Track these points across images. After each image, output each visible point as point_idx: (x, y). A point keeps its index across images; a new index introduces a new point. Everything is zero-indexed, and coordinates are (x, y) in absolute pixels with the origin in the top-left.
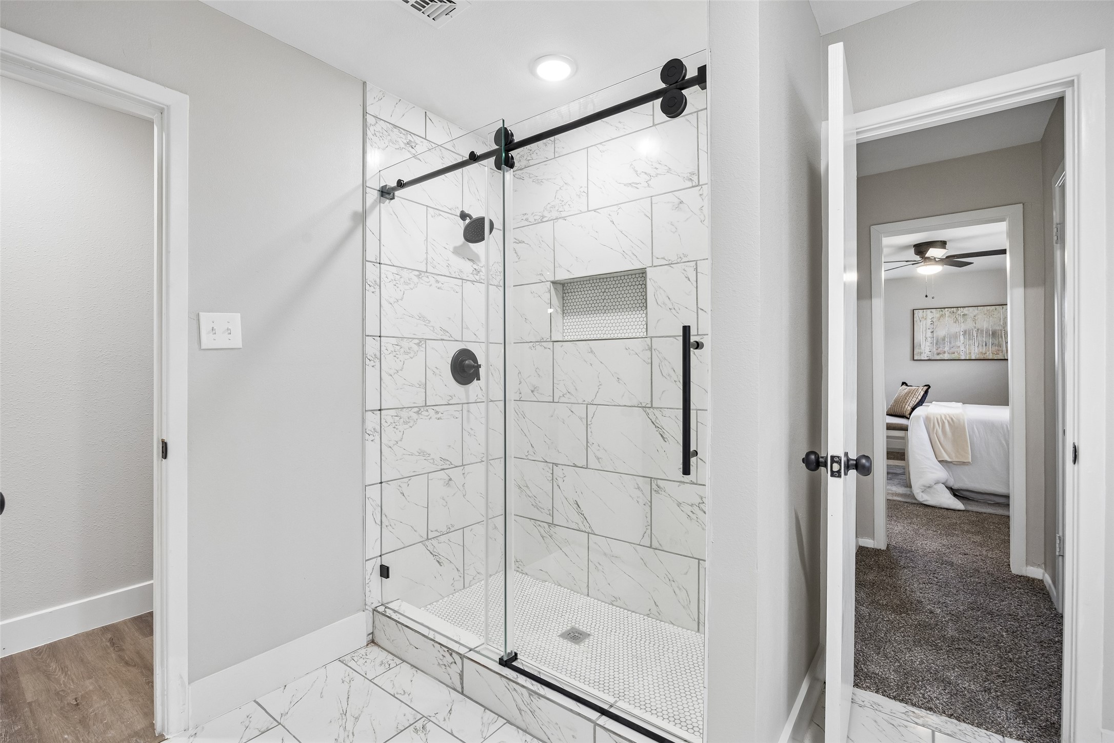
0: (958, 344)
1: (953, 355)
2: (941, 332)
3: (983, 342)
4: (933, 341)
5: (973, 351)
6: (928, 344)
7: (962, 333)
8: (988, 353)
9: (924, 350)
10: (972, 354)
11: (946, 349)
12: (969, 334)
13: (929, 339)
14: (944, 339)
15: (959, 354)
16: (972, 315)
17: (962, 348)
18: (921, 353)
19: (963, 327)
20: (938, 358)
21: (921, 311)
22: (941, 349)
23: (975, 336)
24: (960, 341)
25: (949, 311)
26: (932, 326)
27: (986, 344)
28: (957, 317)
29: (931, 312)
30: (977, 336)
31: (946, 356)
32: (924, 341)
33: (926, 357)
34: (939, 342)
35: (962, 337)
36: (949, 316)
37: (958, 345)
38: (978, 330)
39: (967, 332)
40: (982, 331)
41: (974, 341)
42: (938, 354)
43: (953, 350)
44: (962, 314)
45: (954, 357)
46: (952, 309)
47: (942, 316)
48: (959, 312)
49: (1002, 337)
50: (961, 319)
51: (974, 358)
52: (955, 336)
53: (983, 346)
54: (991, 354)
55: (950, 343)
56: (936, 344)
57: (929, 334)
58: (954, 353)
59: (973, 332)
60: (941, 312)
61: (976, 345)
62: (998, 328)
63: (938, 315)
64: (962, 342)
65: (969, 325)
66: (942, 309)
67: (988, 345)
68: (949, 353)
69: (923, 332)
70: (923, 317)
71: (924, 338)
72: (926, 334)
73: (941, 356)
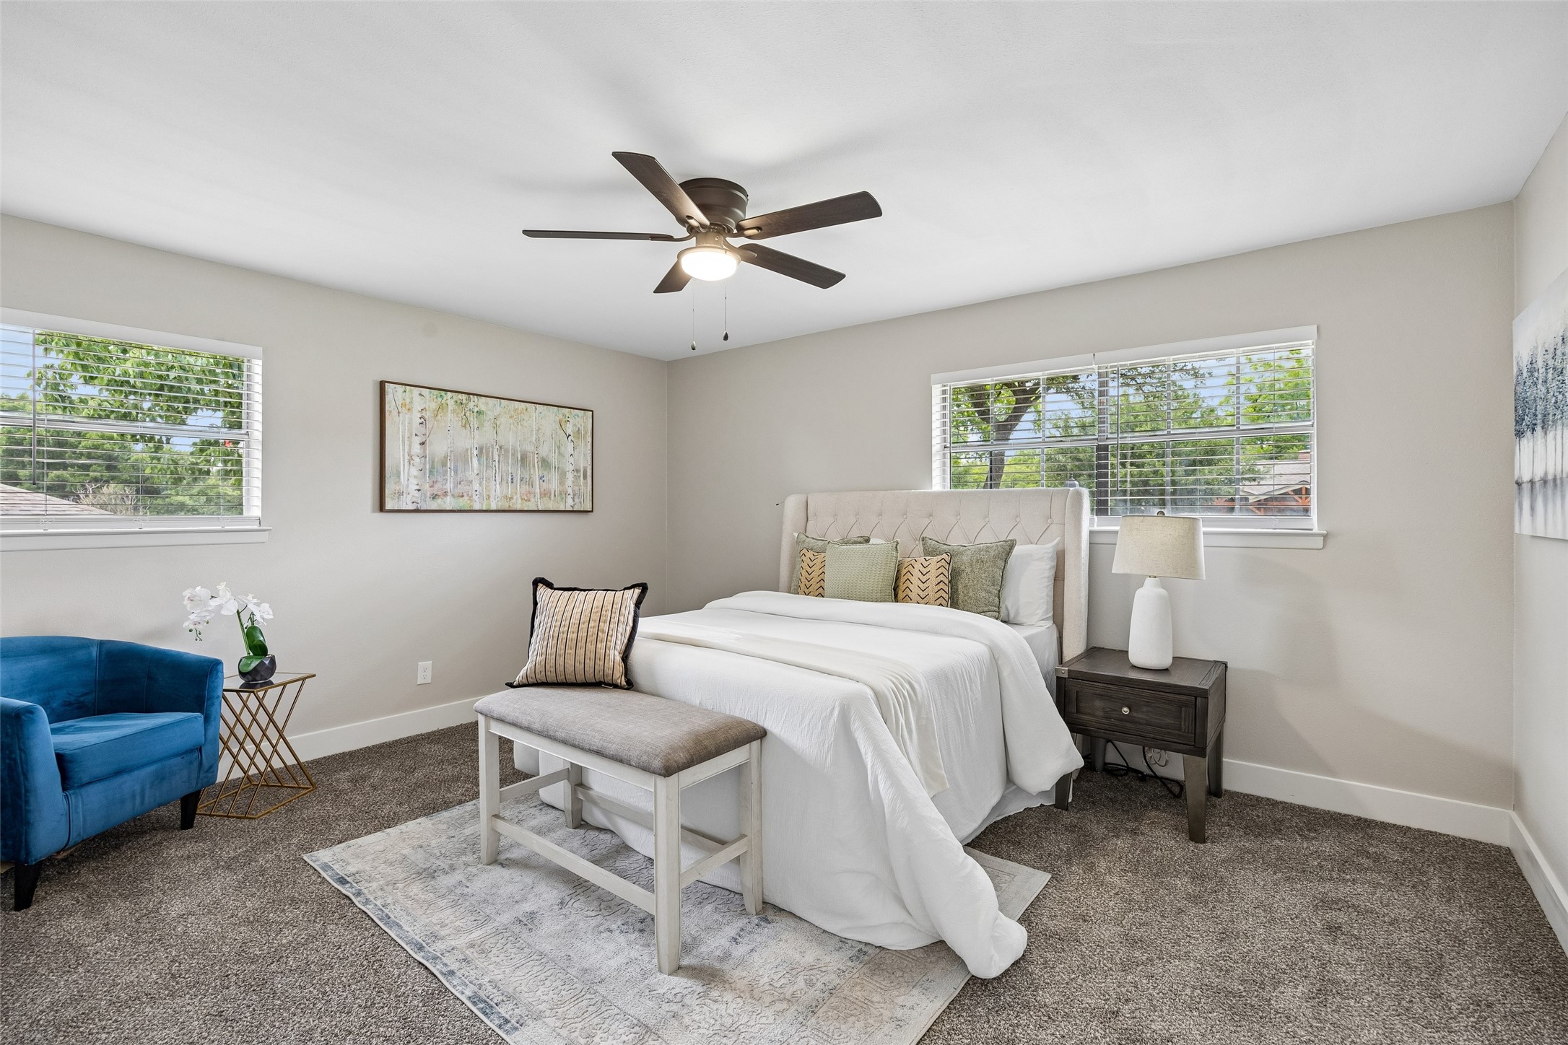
0: (471, 475)
1: (461, 499)
2: (439, 447)
3: (507, 475)
4: (425, 464)
5: (492, 494)
6: (414, 471)
7: (475, 452)
8: (515, 498)
9: (407, 486)
10: (492, 499)
11: (449, 486)
12: (487, 454)
13: (417, 460)
14: (444, 465)
15: (470, 497)
16: (491, 415)
17: (476, 486)
18: (400, 494)
19: (479, 439)
20: (434, 505)
21: (400, 388)
22: (437, 486)
23: (497, 461)
24: (473, 471)
25: (455, 398)
26: (422, 429)
27: (512, 479)
28: (468, 414)
29: (420, 395)
30: (499, 462)
31: (448, 503)
32: (407, 463)
33: (410, 503)
34: (434, 469)
35: (475, 461)
36: (454, 412)
37: (470, 479)
38: (501, 447)
39: (484, 451)
40: (507, 451)
41: (494, 471)
42: (434, 497)
43: (461, 488)
44: (476, 409)
45: (461, 505)
46: (460, 396)
47: (441, 407)
48: (471, 405)
49: (534, 467)
50: (474, 421)
51: (494, 508)
52: (464, 458)
53: (507, 483)
54: (520, 501)
55: (456, 472)
56: (431, 472)
57: (417, 449)
58: (463, 496)
59: (492, 452)
60: (440, 399)
61: (498, 479)
62: (530, 448)
63: (433, 405)
64: (476, 472)
65: (485, 436)
66: (443, 393)
67: (514, 480)
68: (453, 495)
69: (403, 442)
70: (404, 405)
71: (407, 457)
72: (410, 446)
73: (439, 501)
